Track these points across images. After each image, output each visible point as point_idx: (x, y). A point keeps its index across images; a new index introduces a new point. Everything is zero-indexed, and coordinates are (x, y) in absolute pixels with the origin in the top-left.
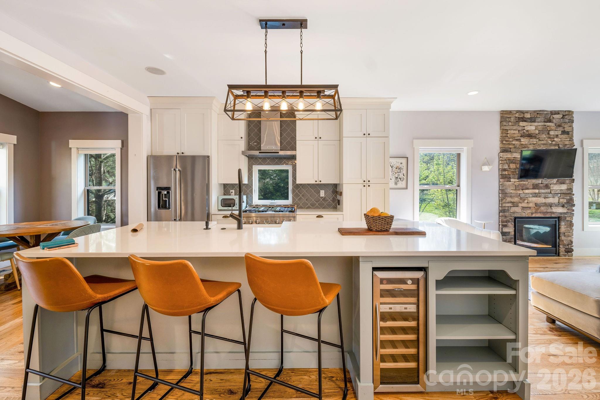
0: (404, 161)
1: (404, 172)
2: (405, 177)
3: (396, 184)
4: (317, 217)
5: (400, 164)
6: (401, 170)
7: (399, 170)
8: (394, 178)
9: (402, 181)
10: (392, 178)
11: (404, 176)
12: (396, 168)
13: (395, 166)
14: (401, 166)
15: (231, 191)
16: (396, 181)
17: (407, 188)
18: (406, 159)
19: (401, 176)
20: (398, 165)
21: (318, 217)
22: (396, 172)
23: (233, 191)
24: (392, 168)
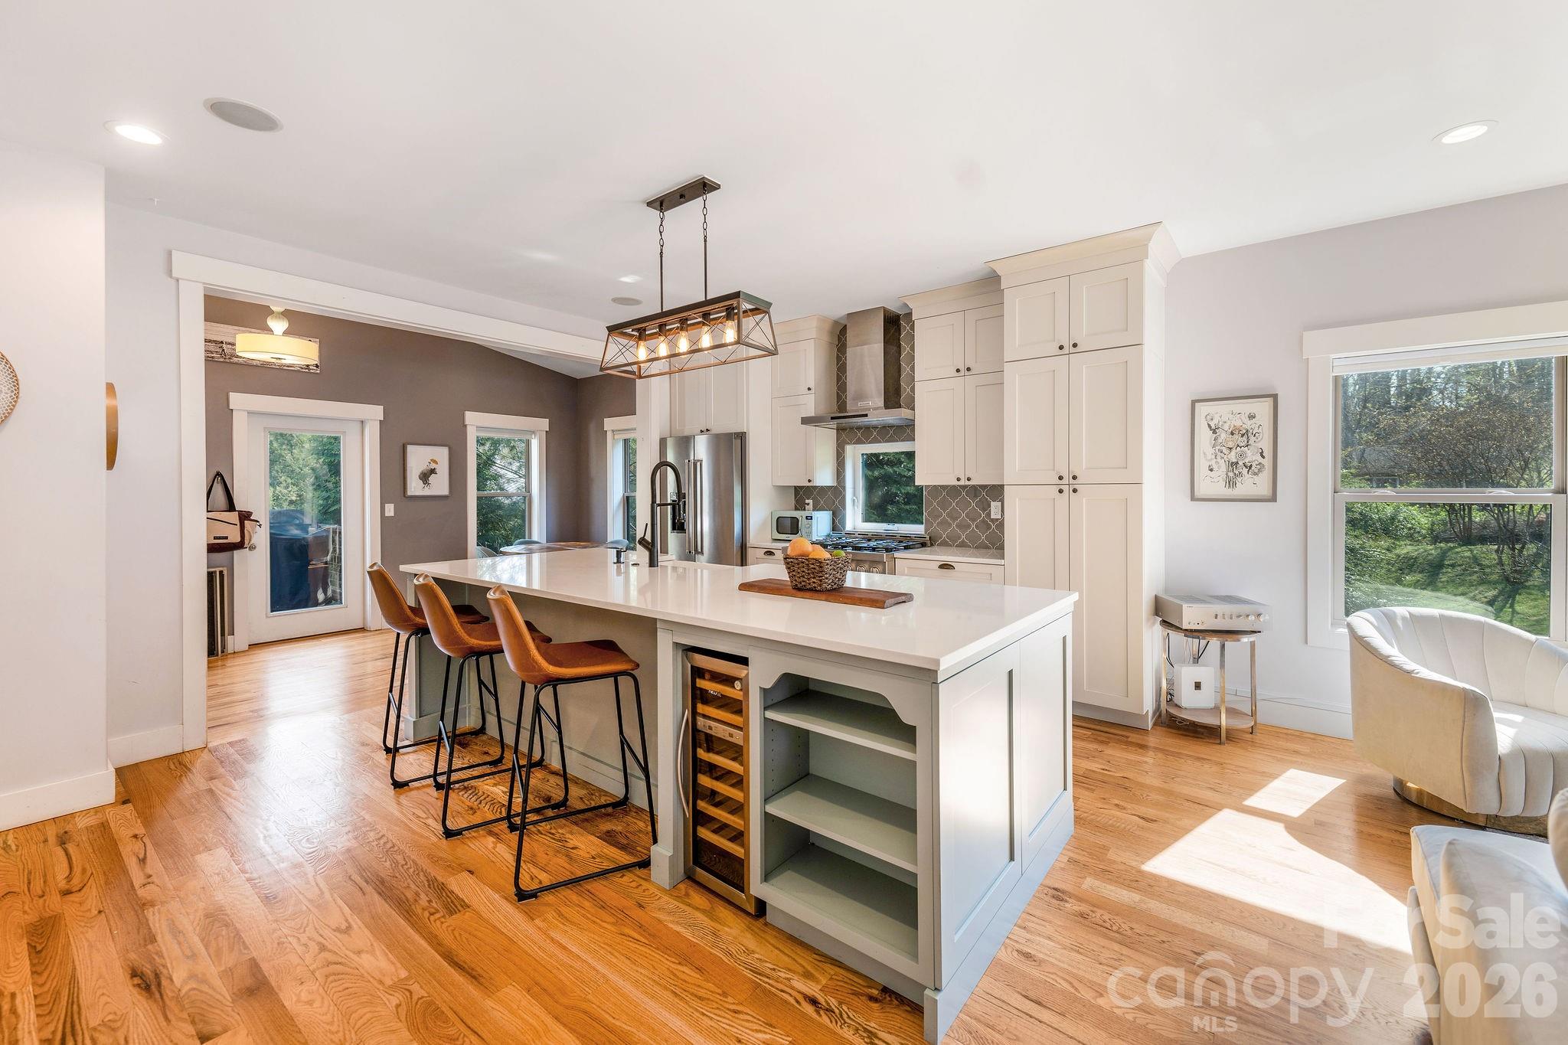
0: (1263, 408)
1: (1266, 444)
2: (1267, 462)
3: (1231, 483)
4: (942, 567)
5: (1246, 420)
6: (1252, 439)
7: (1245, 438)
8: (1224, 468)
9: (1255, 474)
10: (1215, 467)
11: (1263, 457)
12: (1232, 434)
13: (1226, 427)
14: (1249, 424)
15: (807, 501)
16: (1231, 474)
17: (1273, 498)
18: (1270, 400)
19: (1252, 456)
20: (1238, 423)
21: (945, 566)
22: (1230, 445)
23: (810, 501)
24: (1214, 432)
